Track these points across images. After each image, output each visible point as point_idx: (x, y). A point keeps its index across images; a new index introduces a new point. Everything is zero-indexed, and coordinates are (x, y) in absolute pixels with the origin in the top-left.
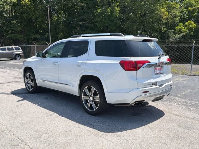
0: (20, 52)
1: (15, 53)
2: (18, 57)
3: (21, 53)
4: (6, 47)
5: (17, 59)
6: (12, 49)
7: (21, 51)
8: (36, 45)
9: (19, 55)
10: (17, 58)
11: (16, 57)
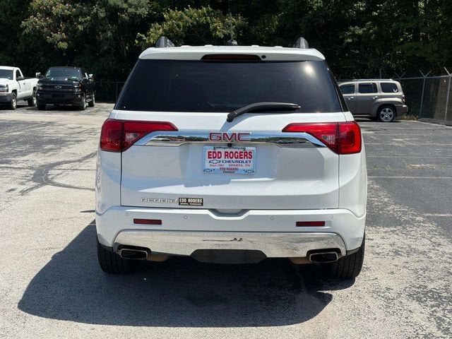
0: (397, 96)
1: (380, 100)
2: (387, 114)
3: (399, 100)
4: (357, 83)
5: (383, 119)
6: (373, 88)
7: (401, 93)
8: (425, 77)
9: (391, 105)
10: (383, 116)
11: (382, 112)
